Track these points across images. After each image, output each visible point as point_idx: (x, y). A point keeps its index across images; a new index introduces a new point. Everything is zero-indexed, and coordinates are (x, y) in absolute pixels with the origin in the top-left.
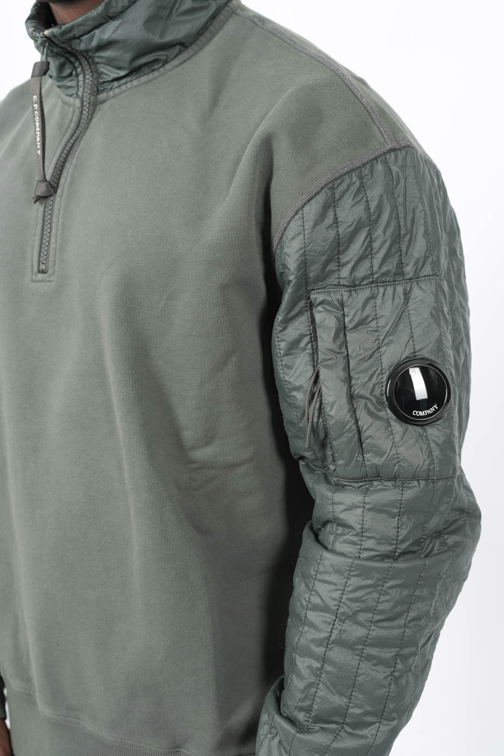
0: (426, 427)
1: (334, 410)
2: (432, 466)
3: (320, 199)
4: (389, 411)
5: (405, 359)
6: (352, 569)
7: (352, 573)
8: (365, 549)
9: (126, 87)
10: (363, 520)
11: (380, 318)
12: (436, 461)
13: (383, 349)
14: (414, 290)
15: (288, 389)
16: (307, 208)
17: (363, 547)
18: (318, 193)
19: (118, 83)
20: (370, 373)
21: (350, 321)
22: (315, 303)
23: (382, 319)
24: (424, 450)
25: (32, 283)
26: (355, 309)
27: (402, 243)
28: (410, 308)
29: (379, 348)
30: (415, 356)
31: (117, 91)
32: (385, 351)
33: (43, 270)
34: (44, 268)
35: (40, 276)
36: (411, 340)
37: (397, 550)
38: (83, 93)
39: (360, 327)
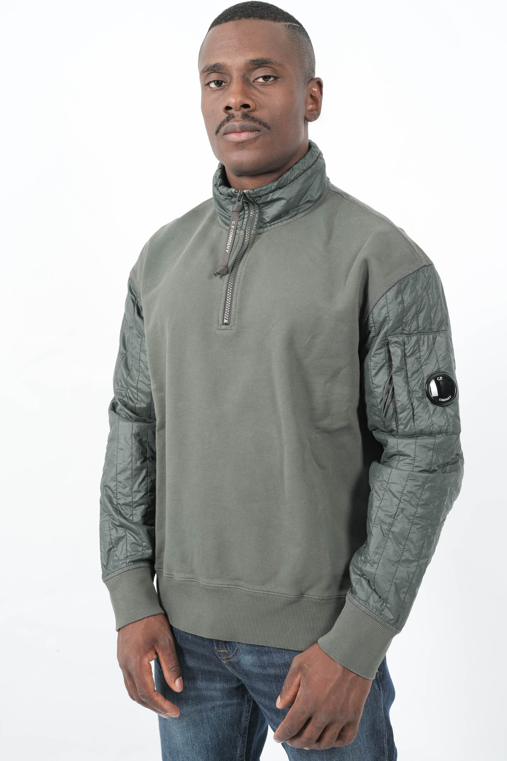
0: (445, 407)
1: (401, 398)
2: (449, 427)
3: (395, 288)
4: (427, 399)
5: (435, 372)
6: (410, 476)
7: (409, 478)
8: (416, 467)
9: (275, 226)
10: (415, 451)
11: (421, 351)
12: (451, 424)
13: (423, 367)
14: (437, 337)
15: (373, 387)
16: (388, 293)
17: (415, 465)
18: (394, 286)
19: (269, 224)
20: (418, 379)
21: (408, 352)
22: (391, 342)
23: (422, 352)
24: (445, 419)
25: (218, 331)
26: (411, 346)
27: (431, 313)
28: (435, 346)
29: (421, 367)
30: (439, 371)
31: (269, 228)
32: (425, 368)
33: (226, 323)
34: (227, 322)
35: (224, 327)
36: (437, 363)
37: (432, 468)
38: (246, 228)
39: (412, 356)
